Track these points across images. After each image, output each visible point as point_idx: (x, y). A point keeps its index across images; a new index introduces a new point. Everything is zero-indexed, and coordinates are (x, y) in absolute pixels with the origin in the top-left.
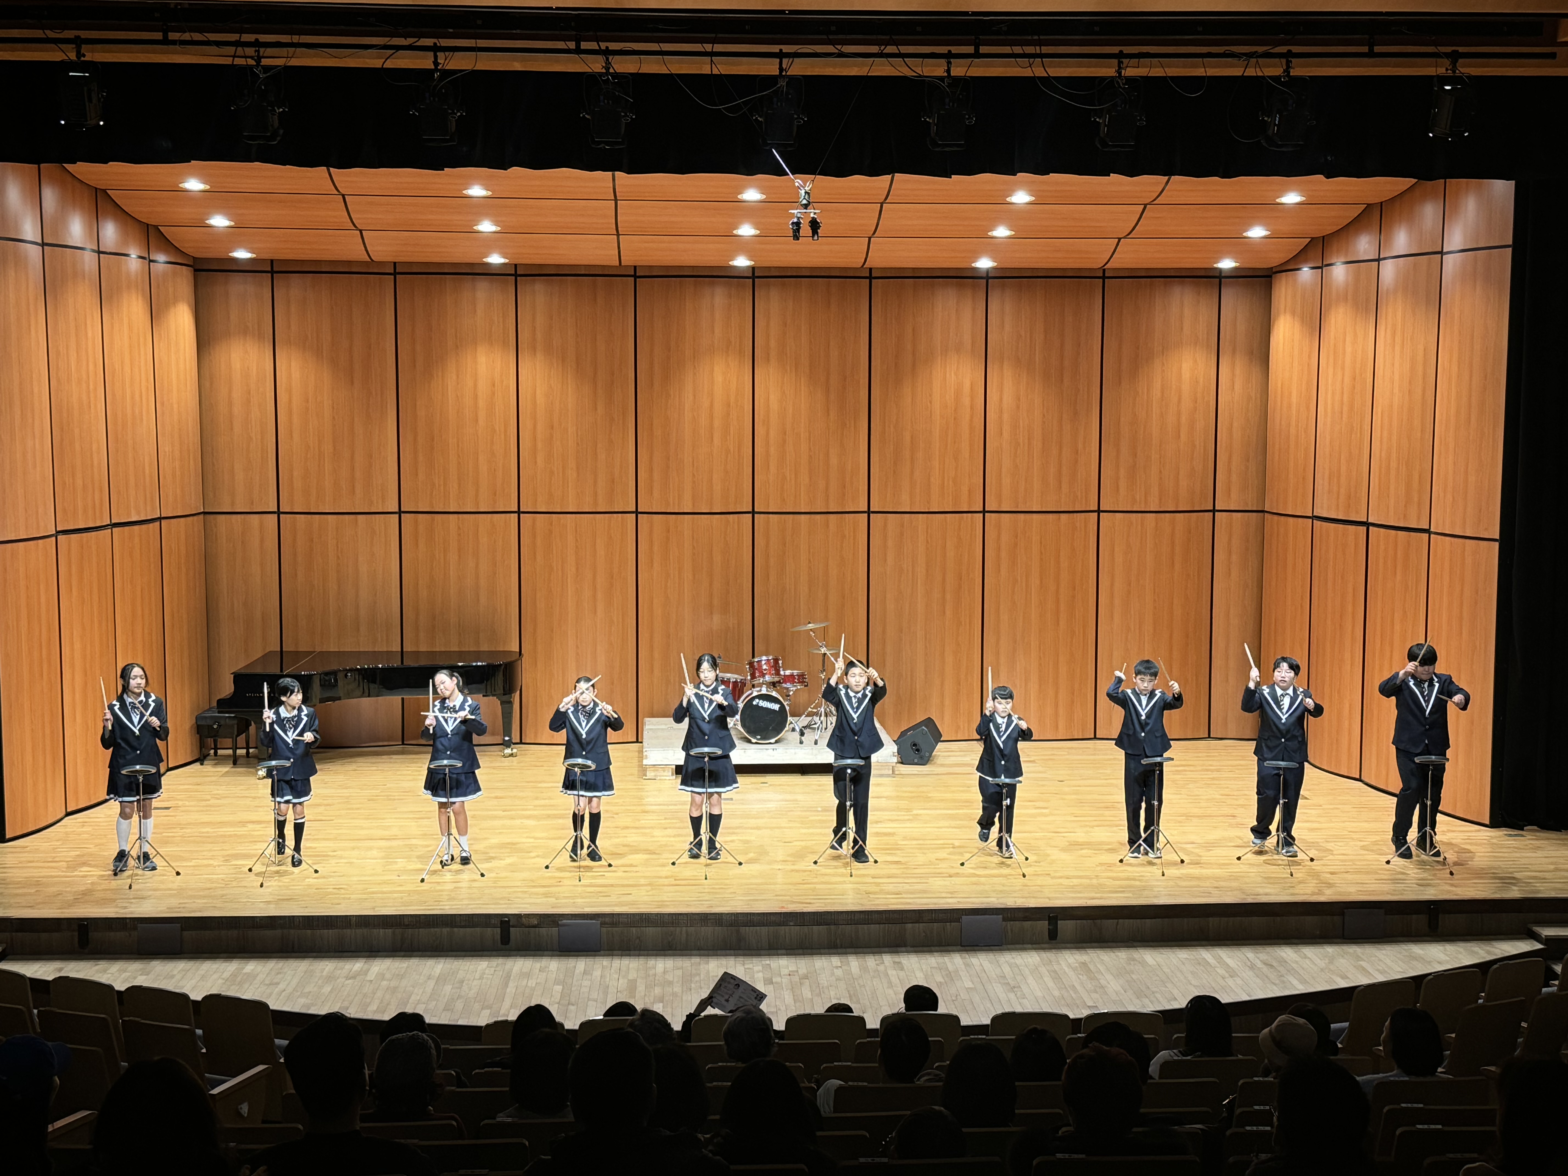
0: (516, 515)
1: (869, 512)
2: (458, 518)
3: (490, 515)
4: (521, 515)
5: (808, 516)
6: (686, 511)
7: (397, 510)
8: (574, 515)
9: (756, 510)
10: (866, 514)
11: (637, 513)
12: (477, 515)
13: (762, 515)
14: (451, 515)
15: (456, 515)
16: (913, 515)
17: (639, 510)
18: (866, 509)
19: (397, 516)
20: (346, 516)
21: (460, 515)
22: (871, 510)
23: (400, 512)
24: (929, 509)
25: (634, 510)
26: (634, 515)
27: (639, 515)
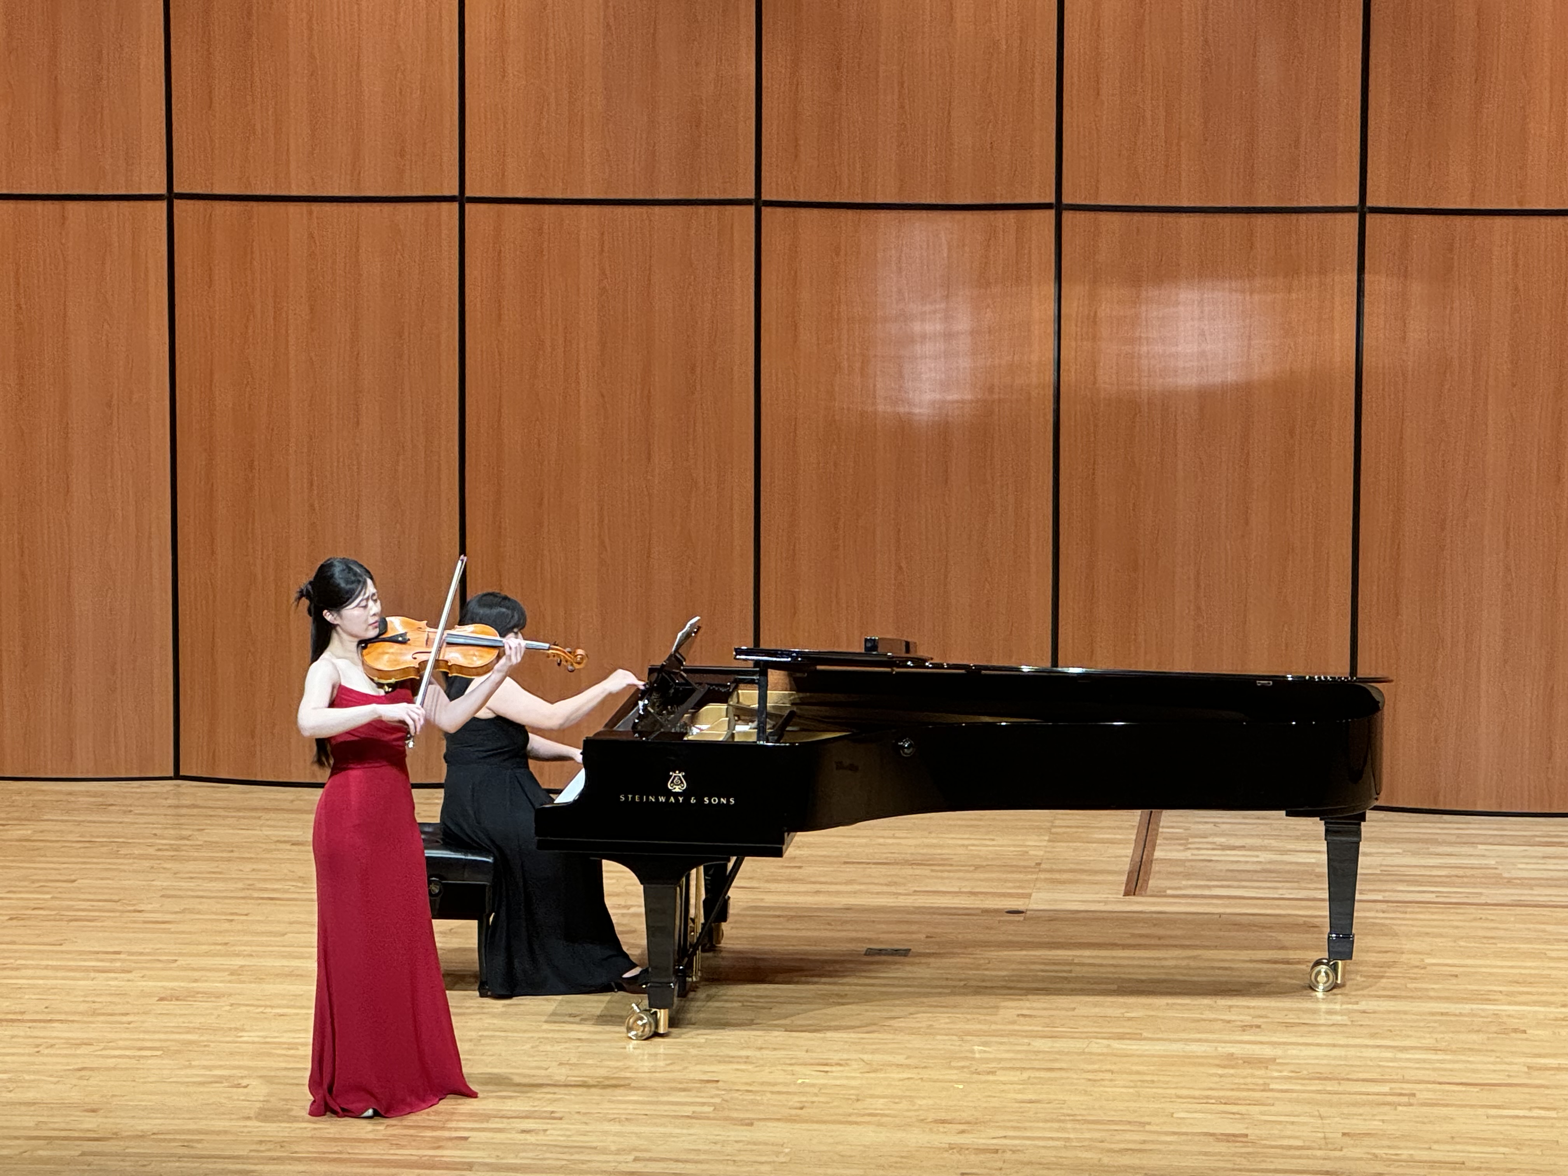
0: (456, 206)
1: (1363, 210)
2: (310, 213)
3: (387, 208)
4: (468, 206)
5: (1197, 219)
6: (880, 200)
7: (163, 191)
8: (596, 209)
9: (1066, 200)
10: (1355, 217)
11: (759, 203)
12: (355, 207)
13: (1080, 216)
14: (292, 207)
15: (304, 207)
16: (1479, 220)
17: (765, 197)
18: (1355, 202)
19: (164, 205)
20: (39, 205)
21: (316, 207)
22: (1370, 203)
23: (171, 197)
24: (1520, 203)
25: (752, 195)
26: (752, 209)
27: (766, 211)
